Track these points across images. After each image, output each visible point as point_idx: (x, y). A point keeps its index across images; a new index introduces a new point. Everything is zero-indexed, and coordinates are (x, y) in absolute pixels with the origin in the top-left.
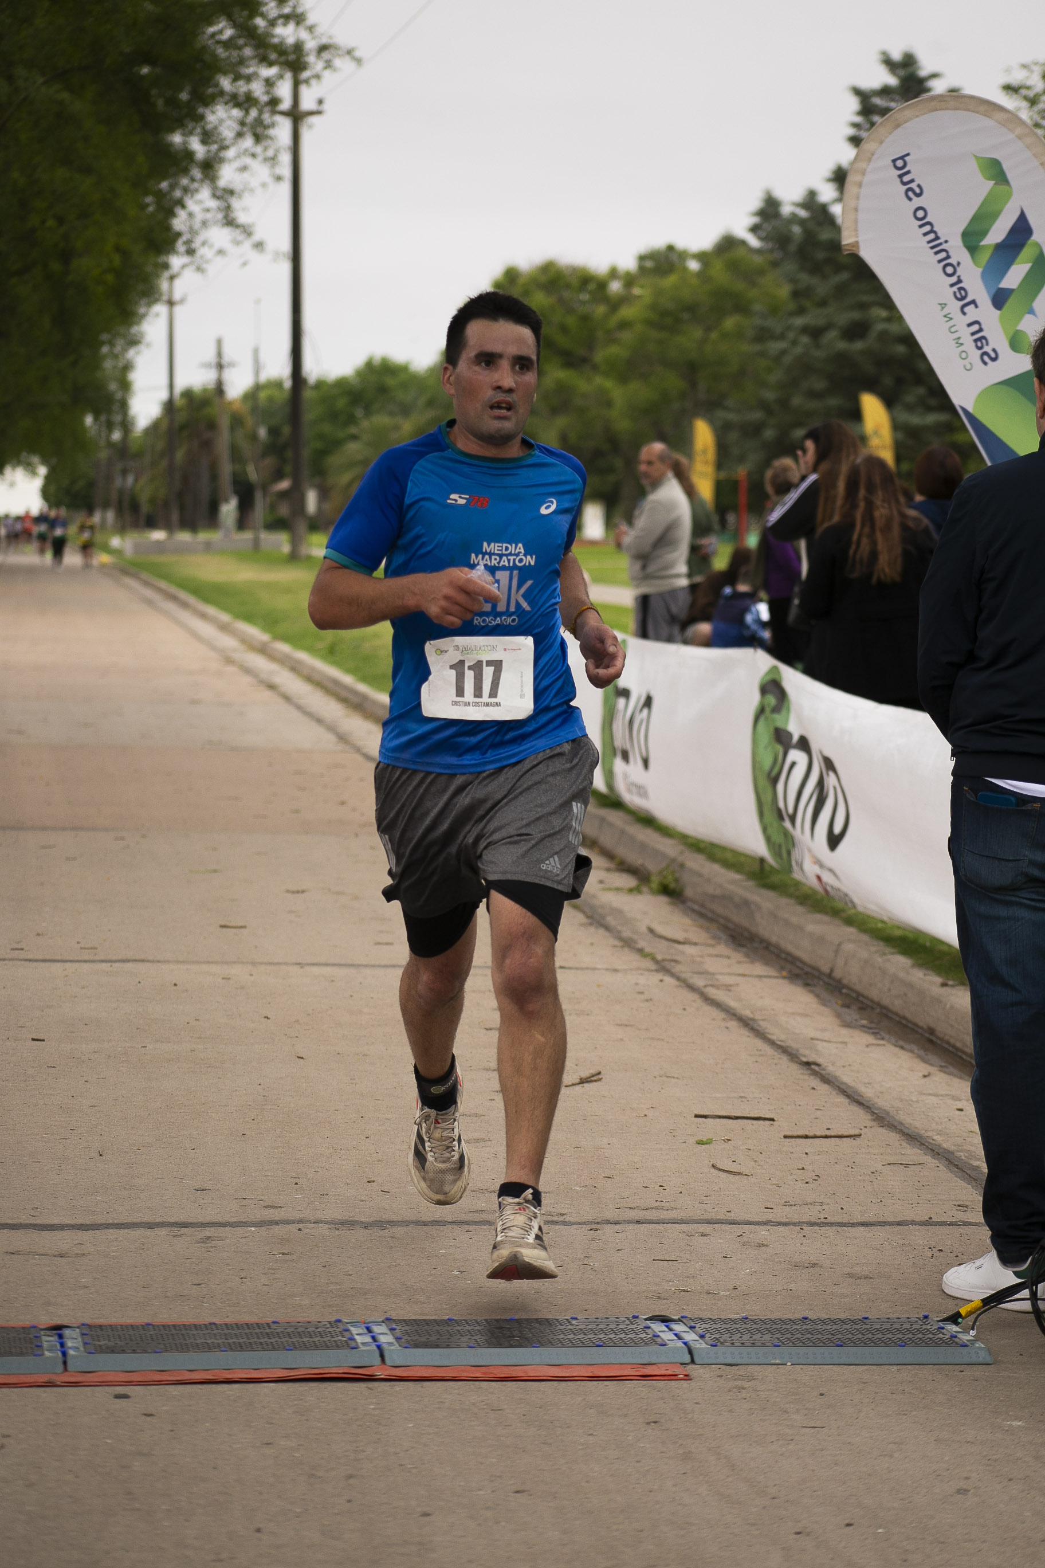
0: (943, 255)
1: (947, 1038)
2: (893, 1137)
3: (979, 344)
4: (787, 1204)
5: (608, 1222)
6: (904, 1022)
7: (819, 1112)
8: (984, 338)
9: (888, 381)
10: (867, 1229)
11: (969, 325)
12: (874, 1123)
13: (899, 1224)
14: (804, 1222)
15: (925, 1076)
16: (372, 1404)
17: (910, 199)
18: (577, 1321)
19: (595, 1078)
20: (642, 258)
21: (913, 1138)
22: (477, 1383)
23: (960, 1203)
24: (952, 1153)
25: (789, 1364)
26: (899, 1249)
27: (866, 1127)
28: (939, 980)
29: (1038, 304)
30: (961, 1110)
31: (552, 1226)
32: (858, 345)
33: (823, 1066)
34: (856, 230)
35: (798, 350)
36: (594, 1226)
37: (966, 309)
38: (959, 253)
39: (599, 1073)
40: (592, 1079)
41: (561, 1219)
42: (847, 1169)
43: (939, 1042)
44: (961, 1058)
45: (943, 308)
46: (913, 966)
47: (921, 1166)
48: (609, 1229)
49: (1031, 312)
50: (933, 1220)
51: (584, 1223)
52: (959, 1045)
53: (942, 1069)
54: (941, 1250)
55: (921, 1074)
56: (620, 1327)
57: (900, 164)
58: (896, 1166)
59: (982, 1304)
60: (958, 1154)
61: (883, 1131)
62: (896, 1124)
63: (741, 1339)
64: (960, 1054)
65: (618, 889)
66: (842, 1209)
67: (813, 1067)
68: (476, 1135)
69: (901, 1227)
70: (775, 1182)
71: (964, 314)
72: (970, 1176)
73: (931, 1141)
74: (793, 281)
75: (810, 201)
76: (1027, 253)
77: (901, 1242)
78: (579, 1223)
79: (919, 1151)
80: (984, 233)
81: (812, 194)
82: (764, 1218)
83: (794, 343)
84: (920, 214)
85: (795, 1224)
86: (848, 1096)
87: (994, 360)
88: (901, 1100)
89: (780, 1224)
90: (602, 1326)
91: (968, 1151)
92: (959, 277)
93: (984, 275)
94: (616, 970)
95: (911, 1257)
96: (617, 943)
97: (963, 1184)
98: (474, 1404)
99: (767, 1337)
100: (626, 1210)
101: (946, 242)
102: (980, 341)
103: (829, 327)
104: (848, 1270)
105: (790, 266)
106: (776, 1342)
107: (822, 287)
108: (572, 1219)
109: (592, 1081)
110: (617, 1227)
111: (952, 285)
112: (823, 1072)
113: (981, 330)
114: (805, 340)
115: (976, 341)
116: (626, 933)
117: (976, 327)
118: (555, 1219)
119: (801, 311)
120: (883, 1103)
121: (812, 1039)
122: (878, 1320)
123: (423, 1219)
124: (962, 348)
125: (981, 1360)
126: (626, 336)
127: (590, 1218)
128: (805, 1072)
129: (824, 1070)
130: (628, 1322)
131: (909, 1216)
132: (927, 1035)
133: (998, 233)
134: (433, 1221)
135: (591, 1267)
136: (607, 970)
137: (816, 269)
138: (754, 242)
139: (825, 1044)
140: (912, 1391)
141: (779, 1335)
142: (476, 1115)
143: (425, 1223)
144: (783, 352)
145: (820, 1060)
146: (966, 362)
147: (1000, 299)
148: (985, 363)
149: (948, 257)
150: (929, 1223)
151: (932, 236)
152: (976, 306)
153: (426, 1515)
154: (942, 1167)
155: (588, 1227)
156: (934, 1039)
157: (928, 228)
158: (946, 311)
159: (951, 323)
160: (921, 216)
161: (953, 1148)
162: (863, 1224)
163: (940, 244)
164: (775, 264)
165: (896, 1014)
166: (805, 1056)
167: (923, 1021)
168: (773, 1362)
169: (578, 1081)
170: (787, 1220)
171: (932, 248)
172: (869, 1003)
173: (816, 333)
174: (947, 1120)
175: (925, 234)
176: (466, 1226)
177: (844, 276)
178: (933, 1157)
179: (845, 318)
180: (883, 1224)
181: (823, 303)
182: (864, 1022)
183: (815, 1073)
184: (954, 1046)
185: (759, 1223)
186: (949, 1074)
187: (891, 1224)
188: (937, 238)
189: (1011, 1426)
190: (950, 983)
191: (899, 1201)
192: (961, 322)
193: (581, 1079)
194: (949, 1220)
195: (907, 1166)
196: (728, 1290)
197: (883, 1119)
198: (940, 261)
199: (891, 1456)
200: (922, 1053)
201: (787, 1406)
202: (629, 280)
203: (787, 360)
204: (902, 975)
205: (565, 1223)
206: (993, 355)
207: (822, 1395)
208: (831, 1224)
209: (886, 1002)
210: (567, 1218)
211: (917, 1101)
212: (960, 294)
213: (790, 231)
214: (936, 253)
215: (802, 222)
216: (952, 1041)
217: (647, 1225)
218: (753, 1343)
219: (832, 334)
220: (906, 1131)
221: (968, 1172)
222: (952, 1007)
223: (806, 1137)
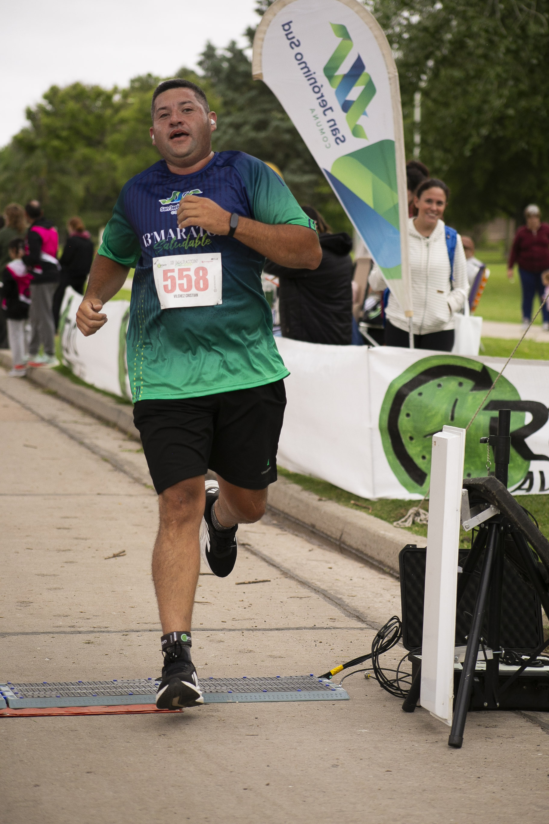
0: (313, 81)
1: (322, 530)
2: (293, 583)
3: (334, 133)
4: (234, 619)
5: (133, 631)
6: (297, 522)
7: (250, 571)
8: (337, 129)
9: (280, 156)
10: (279, 632)
11: (329, 121)
12: (282, 576)
13: (297, 629)
14: (244, 629)
15: (310, 551)
16: (3, 729)
17: (292, 48)
18: (117, 682)
19: (122, 554)
20: (133, 81)
21: (303, 583)
22: (62, 717)
23: (331, 617)
24: (326, 591)
25: (237, 702)
26: (297, 642)
27: (277, 578)
28: (317, 497)
29: (368, 109)
30: (331, 568)
31: (101, 634)
32: (262, 135)
33: (252, 546)
34: (261, 66)
35: (227, 137)
36: (125, 633)
37: (327, 113)
38: (322, 79)
39: (124, 552)
40: (121, 554)
41: (106, 629)
42: (267, 600)
43: (317, 532)
44: (330, 541)
45: (313, 112)
46: (302, 490)
47: (309, 598)
48: (134, 635)
49: (365, 114)
50: (316, 626)
51: (119, 632)
52: (329, 533)
53: (319, 546)
54: (321, 642)
55: (308, 550)
56: (142, 684)
57: (287, 26)
58: (295, 598)
59: (343, 668)
60: (329, 592)
61: (287, 580)
62: (294, 576)
63: (210, 689)
64: (329, 538)
65: (130, 451)
66: (265, 621)
67: (247, 546)
68: (55, 586)
69: (299, 631)
70: (227, 608)
71: (325, 115)
72: (336, 603)
73: (314, 585)
74: (223, 95)
75: (232, 47)
76: (362, 80)
77: (298, 638)
78: (116, 632)
79: (308, 590)
80: (336, 68)
81: (233, 43)
82: (221, 627)
83: (225, 132)
84: (299, 57)
85: (239, 630)
86: (267, 562)
87: (343, 141)
88: (297, 564)
89: (230, 630)
90: (131, 684)
91: (335, 590)
92: (322, 94)
93: (337, 93)
94: (131, 496)
95: (304, 646)
96: (131, 480)
97: (333, 607)
98: (61, 728)
99: (224, 688)
100: (143, 624)
101: (314, 73)
102: (335, 131)
103: (244, 123)
104: (270, 654)
105: (222, 87)
106: (229, 690)
107: (241, 100)
108: (112, 630)
109: (120, 556)
110: (138, 633)
111: (318, 99)
112: (252, 549)
113: (335, 124)
114: (231, 131)
115: (332, 131)
116: (136, 475)
117: (332, 123)
118: (102, 630)
119: (228, 114)
120: (286, 565)
121: (246, 531)
122: (286, 678)
123: (26, 631)
124: (324, 135)
125: (343, 698)
126: (125, 128)
127: (123, 629)
128: (242, 549)
129: (253, 547)
130: (146, 682)
131: (303, 624)
132: (311, 529)
133: (345, 68)
134: (32, 632)
135: (124, 655)
136: (126, 495)
137: (237, 88)
138: (200, 72)
139: (253, 534)
140: (307, 716)
141: (231, 687)
142: (54, 575)
143: (27, 634)
144: (218, 139)
145: (250, 543)
146: (327, 143)
147: (346, 106)
148: (338, 144)
149: (316, 82)
150: (314, 628)
151: (306, 70)
152: (332, 111)
153: (36, 786)
154: (320, 599)
155: (122, 634)
156: (314, 530)
157: (303, 65)
158: (314, 114)
159: (318, 120)
160: (299, 58)
161: (326, 589)
162: (277, 629)
163: (311, 75)
164: (213, 85)
165: (293, 517)
166: (241, 540)
167: (308, 520)
168: (228, 701)
169: (112, 555)
170: (234, 628)
171: (306, 77)
172: (278, 512)
173: (237, 127)
174: (323, 573)
175: (302, 69)
176: (52, 634)
177: (253, 93)
178: (316, 593)
179: (254, 118)
180: (289, 629)
181: (241, 109)
182: (275, 522)
183: (248, 550)
184: (326, 534)
185: (218, 630)
186: (324, 549)
187: (293, 629)
188: (309, 71)
189: (361, 732)
190: (324, 499)
191: (297, 617)
192: (323, 120)
193: (114, 555)
194: (325, 626)
195: (301, 598)
196: (202, 665)
197: (286, 574)
198: (311, 84)
199: (296, 749)
200: (308, 538)
201: (237, 724)
202: (126, 94)
203: (221, 143)
204: (296, 495)
205: (108, 632)
206: (342, 139)
207: (256, 718)
208: (259, 630)
209: (287, 510)
210: (109, 629)
211: (306, 564)
212: (323, 103)
213: (221, 66)
214: (309, 80)
215: (228, 60)
216: (325, 531)
217: (155, 632)
218: (217, 691)
219: (247, 128)
220: (300, 580)
221: (336, 601)
222: (325, 512)
223: (244, 583)
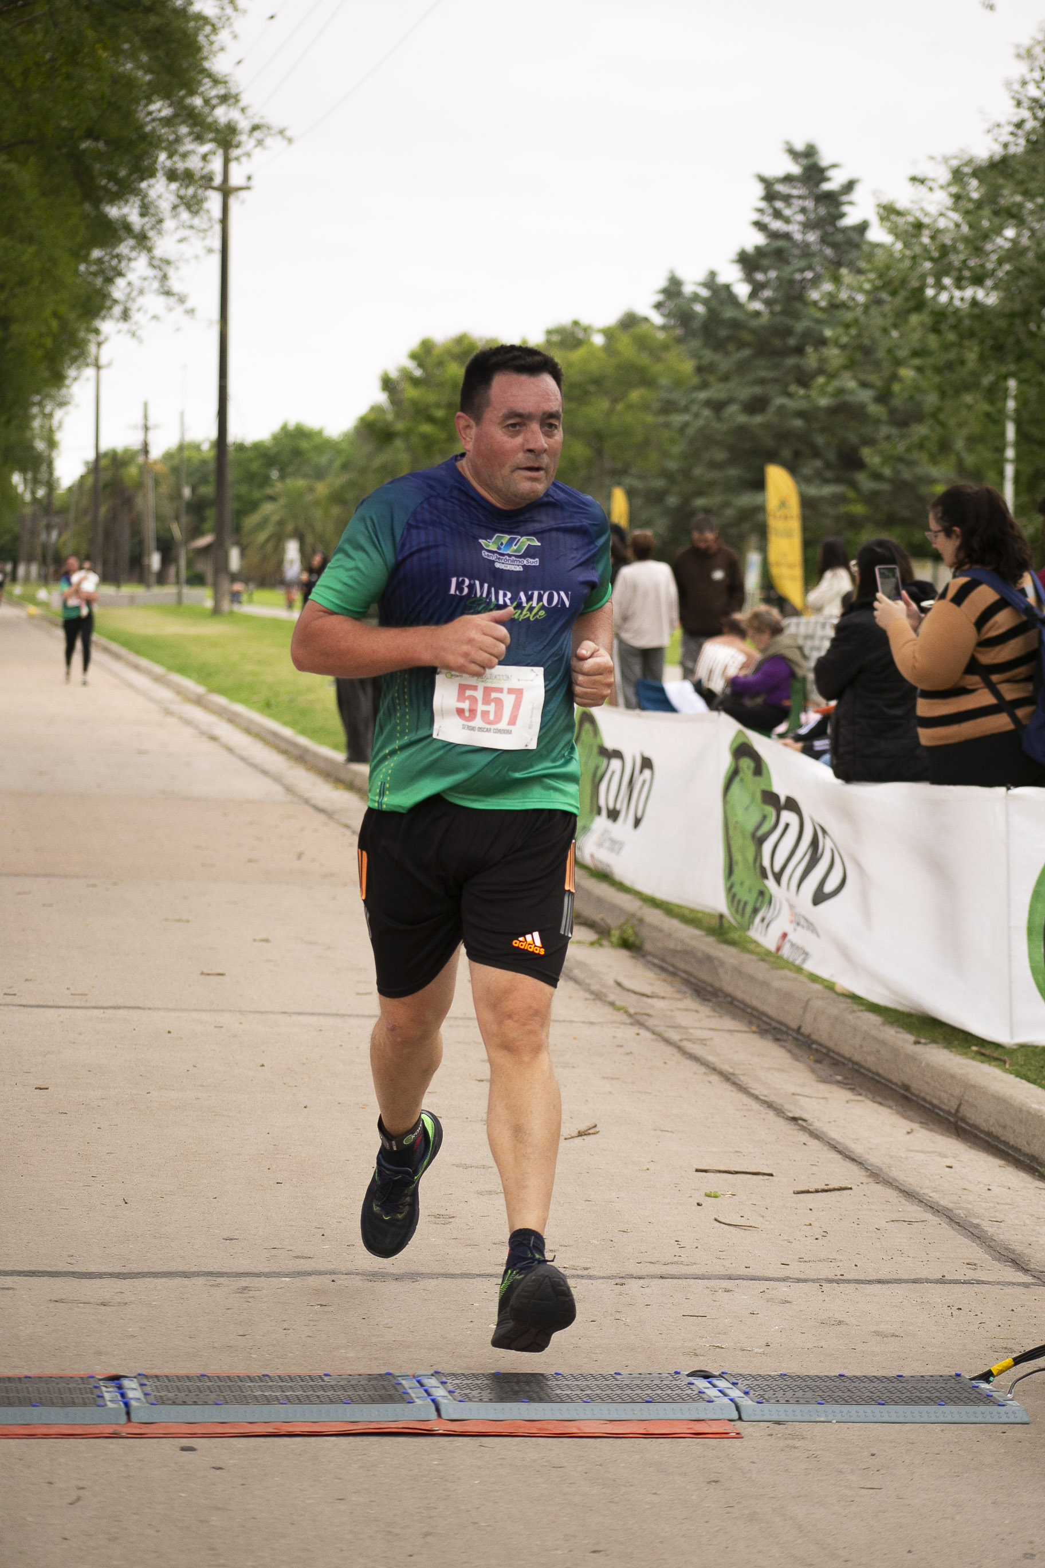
1: (922, 1095)
2: (891, 1194)
4: (801, 1260)
5: (632, 1277)
6: (879, 1078)
7: (814, 1168)
10: (884, 1287)
12: (870, 1180)
14: (822, 1279)
15: (909, 1133)
16: (435, 1459)
18: (621, 1377)
21: (909, 1194)
23: (968, 1259)
24: (951, 1211)
25: (834, 1421)
26: (919, 1307)
28: (910, 1038)
30: (950, 1166)
31: (579, 1280)
36: (619, 1281)
39: (595, 1125)
40: (591, 1131)
41: (585, 1273)
42: (853, 1225)
43: (916, 1099)
44: (937, 1114)
46: (882, 1025)
47: (924, 1223)
48: (634, 1285)
50: (946, 1278)
51: (609, 1278)
52: (935, 1102)
53: (923, 1126)
54: (960, 1309)
55: (905, 1131)
56: (665, 1383)
58: (899, 1223)
59: (1014, 1363)
60: (957, 1212)
61: (879, 1187)
62: (891, 1180)
63: (784, 1396)
66: (856, 1266)
67: (800, 1122)
68: (488, 1187)
69: (917, 1285)
70: (785, 1238)
72: (972, 1233)
73: (928, 1198)
77: (919, 1300)
78: (604, 1278)
79: (919, 1208)
82: (783, 1275)
85: (813, 1281)
86: (840, 1152)
88: (891, 1157)
89: (799, 1280)
90: (647, 1382)
91: (966, 1209)
94: (592, 1022)
95: (932, 1315)
96: (587, 995)
97: (968, 1242)
98: (535, 1460)
99: (809, 1394)
100: (648, 1264)
104: (875, 1328)
106: (819, 1400)
108: (596, 1274)
109: (589, 1134)
110: (642, 1281)
112: (810, 1128)
116: (595, 987)
118: (580, 1272)
120: (874, 1159)
121: (793, 1094)
122: (913, 1379)
125: (1018, 1420)
127: (614, 1273)
128: (794, 1127)
129: (810, 1124)
130: (671, 1378)
131: (922, 1273)
132: (903, 1092)
135: (623, 1323)
136: (583, 1024)
139: (807, 1099)
140: (960, 1452)
141: (821, 1393)
142: (484, 1167)
145: (805, 1116)
150: (942, 1281)
154: (944, 1225)
155: (614, 1282)
156: (909, 1095)
161: (950, 1206)
162: (880, 1282)
165: (868, 1070)
166: (790, 1111)
167: (896, 1077)
168: (821, 1419)
169: (575, 1133)
170: (805, 1277)
172: (842, 1060)
174: (938, 1177)
178: (933, 1214)
180: (899, 1281)
182: (839, 1078)
183: (804, 1129)
184: (931, 1103)
185: (778, 1280)
187: (907, 1281)
190: (923, 1041)
191: (909, 1259)
193: (579, 1132)
194: (963, 1278)
195: (910, 1223)
196: (762, 1346)
197: (876, 1176)
199: (953, 1519)
200: (901, 1110)
201: (841, 1466)
205: (590, 1278)
207: (873, 1455)
208: (849, 1281)
209: (857, 1058)
210: (591, 1272)
211: (907, 1158)
216: (928, 1098)
217: (671, 1280)
218: (797, 1401)
220: (902, 1187)
221: (970, 1230)
222: (927, 1065)
223: (808, 1192)
